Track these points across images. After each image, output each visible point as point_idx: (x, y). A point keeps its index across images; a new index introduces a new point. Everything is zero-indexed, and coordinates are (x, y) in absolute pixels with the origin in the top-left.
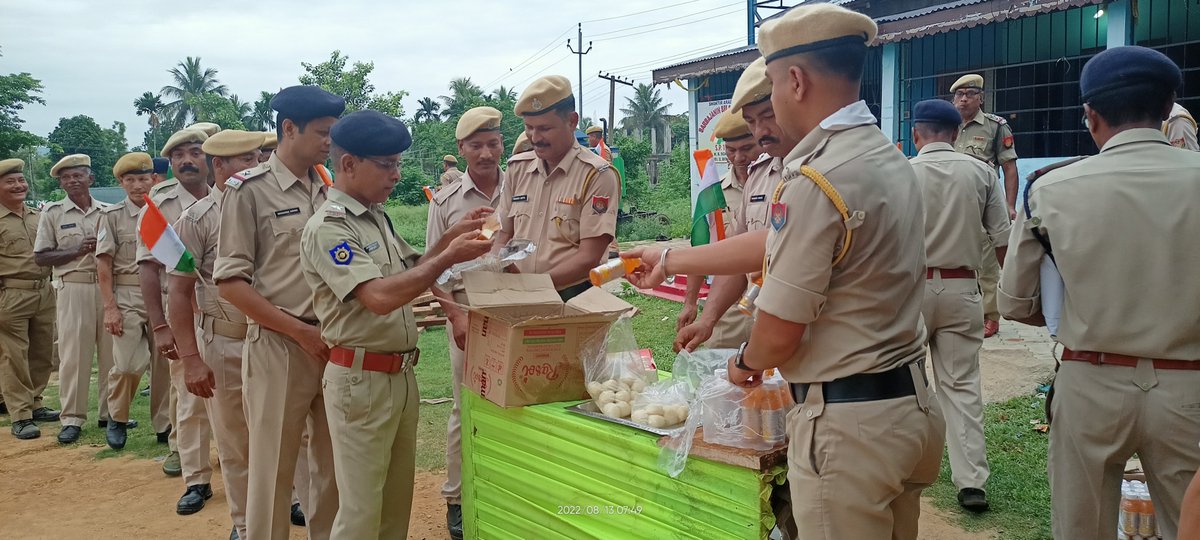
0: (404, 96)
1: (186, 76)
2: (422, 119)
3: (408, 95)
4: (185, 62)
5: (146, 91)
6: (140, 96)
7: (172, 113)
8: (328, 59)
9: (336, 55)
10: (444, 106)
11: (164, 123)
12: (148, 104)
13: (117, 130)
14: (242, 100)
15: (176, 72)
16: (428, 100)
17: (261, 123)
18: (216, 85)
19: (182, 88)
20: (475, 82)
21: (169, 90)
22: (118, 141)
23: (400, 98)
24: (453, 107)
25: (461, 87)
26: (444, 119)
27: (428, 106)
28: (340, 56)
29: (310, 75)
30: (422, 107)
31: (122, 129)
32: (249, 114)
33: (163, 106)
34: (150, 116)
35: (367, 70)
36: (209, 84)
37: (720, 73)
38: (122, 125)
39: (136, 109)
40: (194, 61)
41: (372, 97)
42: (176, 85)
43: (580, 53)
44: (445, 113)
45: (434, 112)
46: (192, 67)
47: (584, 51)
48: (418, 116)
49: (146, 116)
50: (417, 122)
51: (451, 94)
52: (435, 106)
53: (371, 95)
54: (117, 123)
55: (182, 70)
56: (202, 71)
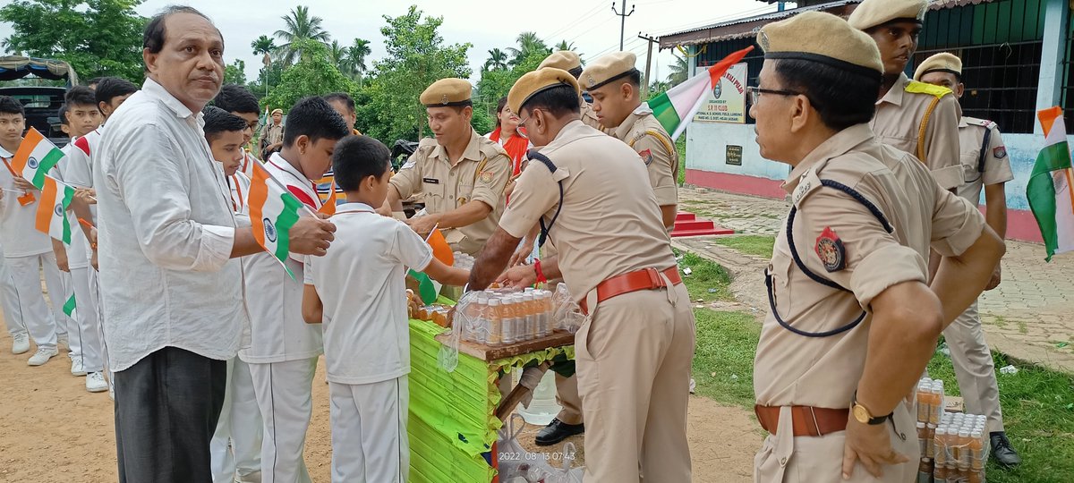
0: (469, 48)
1: (296, 22)
2: (491, 68)
3: (472, 46)
4: (296, 10)
5: (261, 35)
6: (257, 38)
7: (282, 54)
8: (406, 13)
9: (413, 9)
10: (511, 57)
11: (276, 62)
12: (263, 45)
13: (238, 67)
14: (341, 45)
15: (288, 18)
16: (497, 50)
17: (353, 66)
18: (319, 31)
19: (292, 33)
20: (539, 36)
21: (282, 33)
22: (238, 76)
23: (466, 49)
24: (519, 58)
25: (527, 40)
26: (510, 68)
27: (497, 56)
28: (417, 10)
29: (390, 25)
30: (492, 57)
31: (242, 67)
32: (345, 57)
33: (275, 48)
34: (264, 56)
35: (438, 24)
36: (314, 30)
37: (714, 42)
38: (242, 62)
39: (253, 50)
40: (302, 9)
41: (439, 48)
42: (287, 30)
43: (623, 15)
44: (512, 63)
45: (501, 61)
46: (302, 14)
47: (627, 13)
48: (488, 64)
49: (261, 56)
50: (487, 69)
51: (519, 47)
52: (503, 56)
53: (439, 46)
54: (238, 61)
55: (292, 17)
56: (309, 19)
